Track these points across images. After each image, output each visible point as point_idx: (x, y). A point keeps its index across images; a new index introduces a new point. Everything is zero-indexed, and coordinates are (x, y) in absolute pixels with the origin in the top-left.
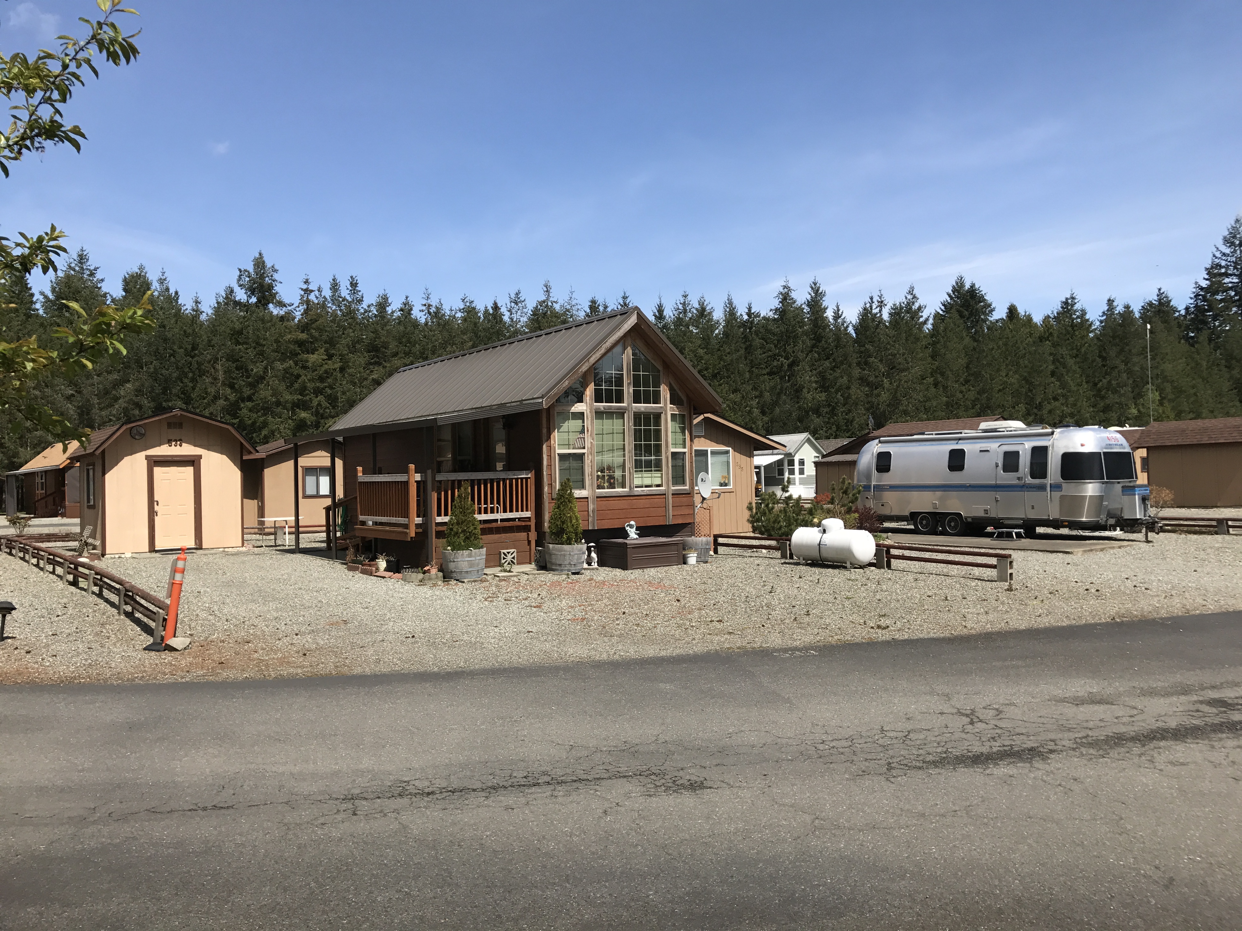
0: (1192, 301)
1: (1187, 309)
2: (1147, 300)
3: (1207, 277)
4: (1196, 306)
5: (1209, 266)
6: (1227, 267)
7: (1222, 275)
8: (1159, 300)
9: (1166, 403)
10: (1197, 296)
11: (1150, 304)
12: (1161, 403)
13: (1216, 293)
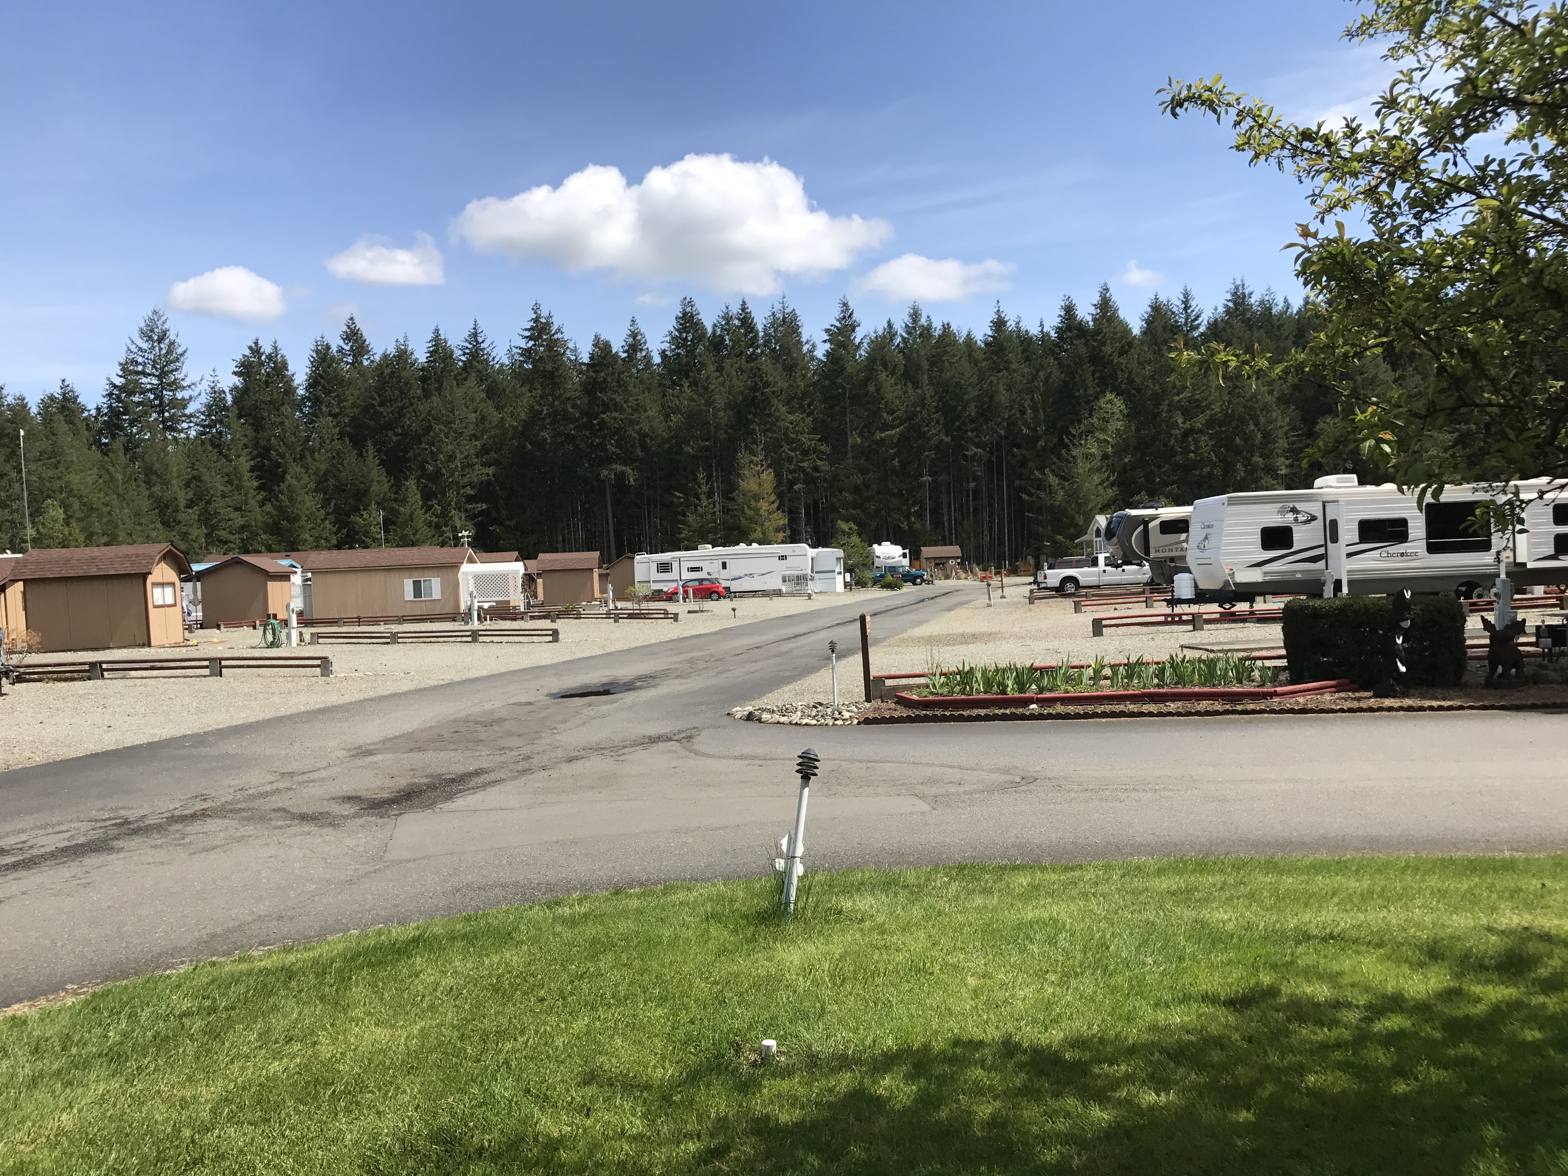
0: (105, 400)
1: (98, 409)
2: (47, 393)
3: (120, 373)
4: (110, 407)
5: (123, 361)
6: (144, 365)
7: (138, 373)
8: (64, 394)
9: (74, 523)
10: (110, 395)
11: (52, 398)
12: (67, 523)
13: (131, 393)
